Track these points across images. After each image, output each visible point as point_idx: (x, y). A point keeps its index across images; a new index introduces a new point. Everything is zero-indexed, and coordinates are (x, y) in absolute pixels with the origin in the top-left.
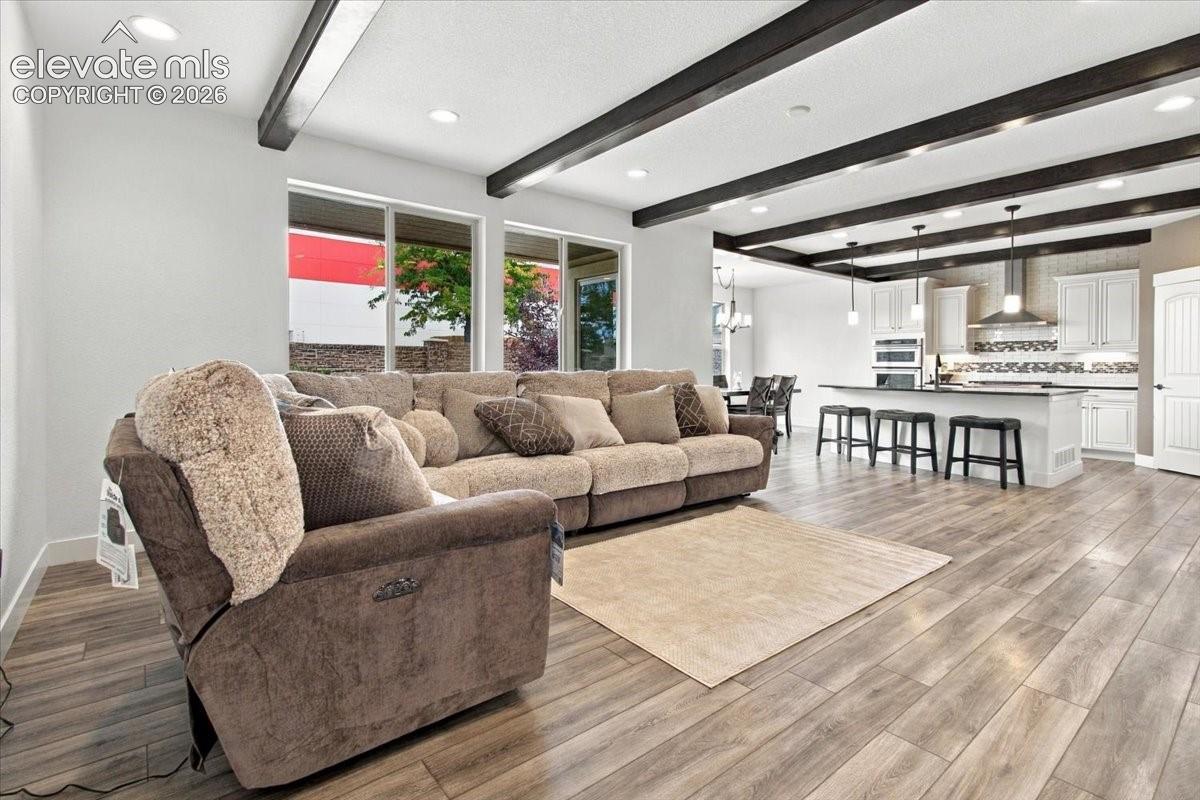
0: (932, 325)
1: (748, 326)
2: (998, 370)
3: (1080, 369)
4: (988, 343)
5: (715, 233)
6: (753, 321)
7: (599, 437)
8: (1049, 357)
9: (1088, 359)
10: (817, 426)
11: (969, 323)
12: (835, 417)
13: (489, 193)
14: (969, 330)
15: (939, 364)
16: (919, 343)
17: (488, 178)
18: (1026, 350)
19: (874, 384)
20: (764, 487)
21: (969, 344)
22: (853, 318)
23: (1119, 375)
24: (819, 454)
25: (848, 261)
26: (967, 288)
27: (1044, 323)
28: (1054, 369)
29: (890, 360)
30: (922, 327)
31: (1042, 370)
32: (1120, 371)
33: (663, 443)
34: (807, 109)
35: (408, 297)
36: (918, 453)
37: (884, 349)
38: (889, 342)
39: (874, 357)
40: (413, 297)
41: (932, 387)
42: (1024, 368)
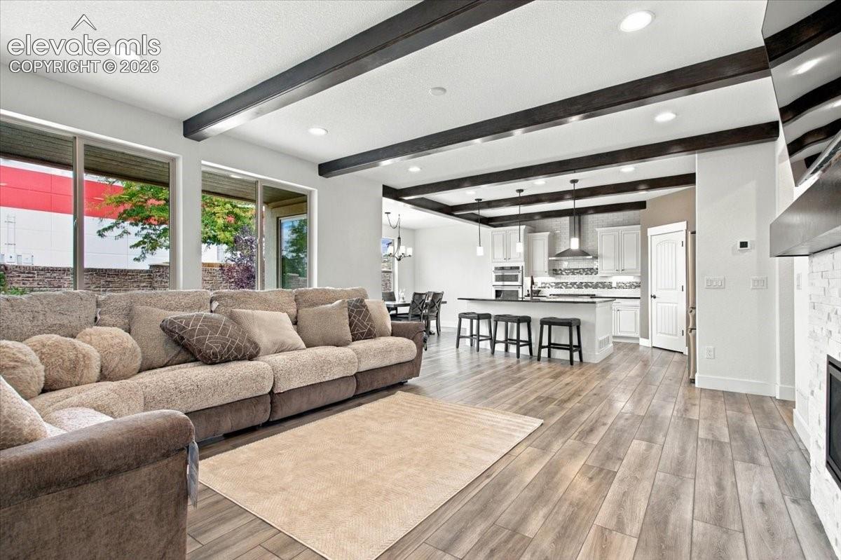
0: (529, 256)
1: (410, 256)
2: (566, 287)
3: (610, 287)
4: (560, 270)
5: (384, 186)
6: (414, 252)
7: (283, 344)
8: (594, 279)
9: (615, 280)
10: (457, 327)
11: (550, 256)
12: (469, 320)
13: (186, 135)
14: (549, 261)
15: (533, 283)
16: (520, 268)
17: (186, 123)
18: (581, 274)
19: (494, 297)
20: (418, 376)
21: (549, 270)
22: (480, 251)
23: (631, 290)
24: (458, 347)
25: (476, 212)
26: (548, 233)
27: (591, 257)
28: (596, 286)
29: (503, 281)
30: (522, 259)
31: (590, 287)
32: (630, 287)
33: (337, 346)
34: (444, 90)
35: (139, 228)
36: (521, 343)
37: (500, 273)
38: (503, 268)
39: (494, 279)
40: (143, 229)
41: (529, 298)
42: (580, 286)
